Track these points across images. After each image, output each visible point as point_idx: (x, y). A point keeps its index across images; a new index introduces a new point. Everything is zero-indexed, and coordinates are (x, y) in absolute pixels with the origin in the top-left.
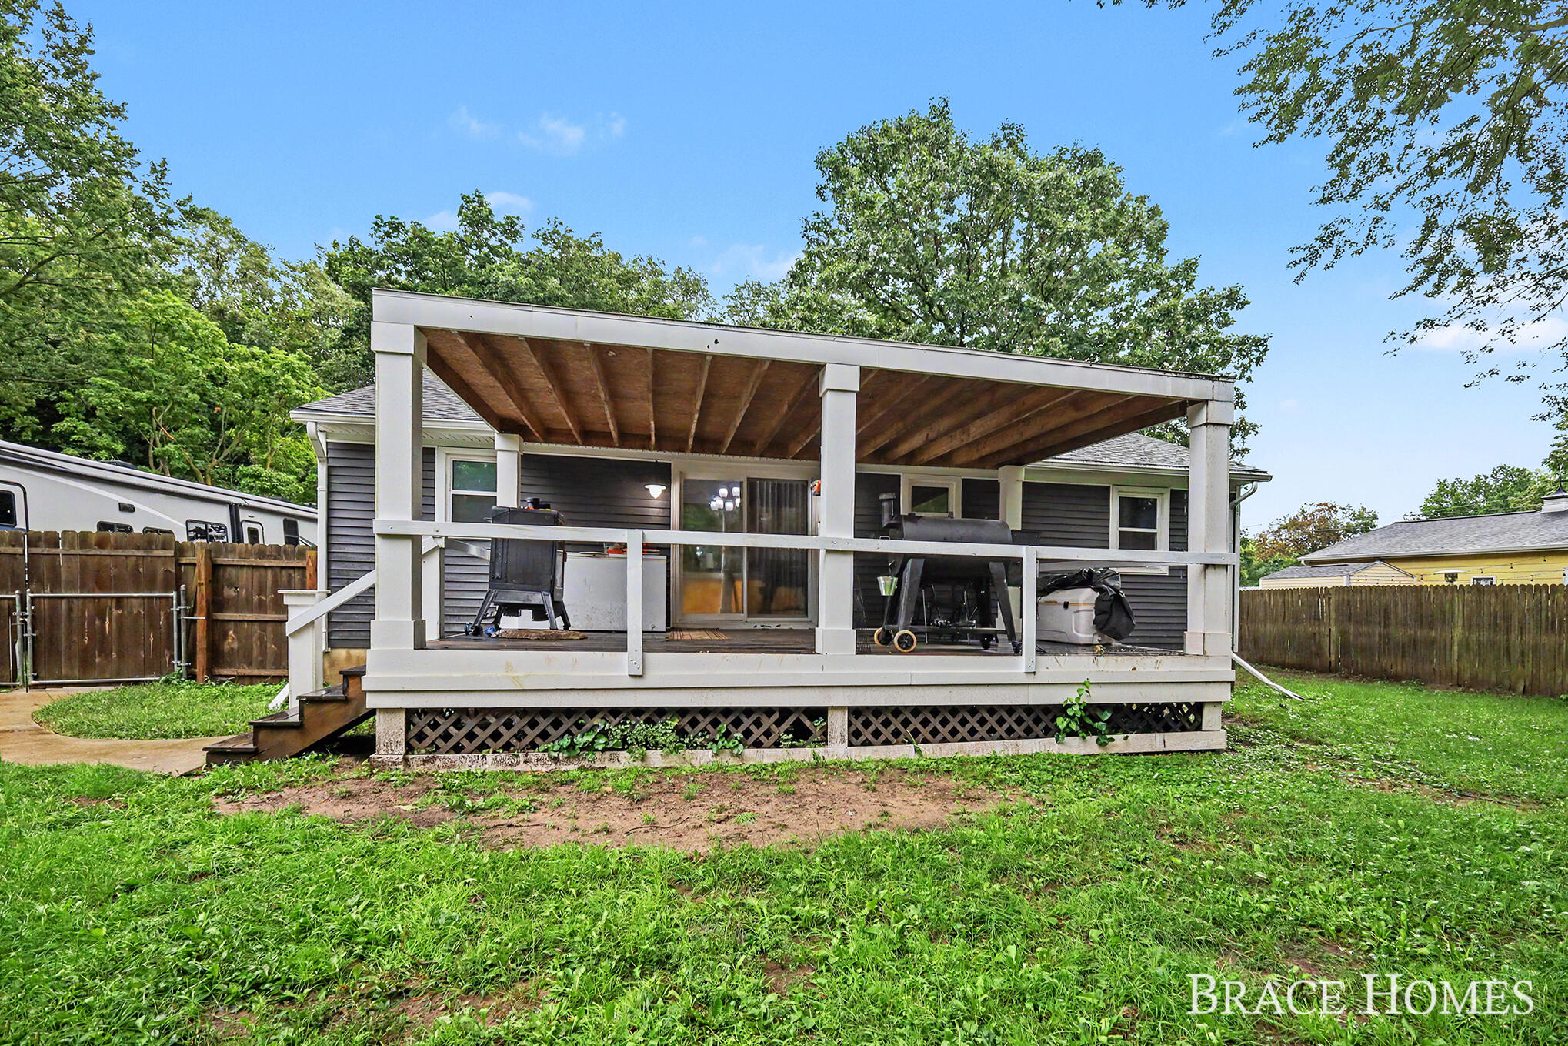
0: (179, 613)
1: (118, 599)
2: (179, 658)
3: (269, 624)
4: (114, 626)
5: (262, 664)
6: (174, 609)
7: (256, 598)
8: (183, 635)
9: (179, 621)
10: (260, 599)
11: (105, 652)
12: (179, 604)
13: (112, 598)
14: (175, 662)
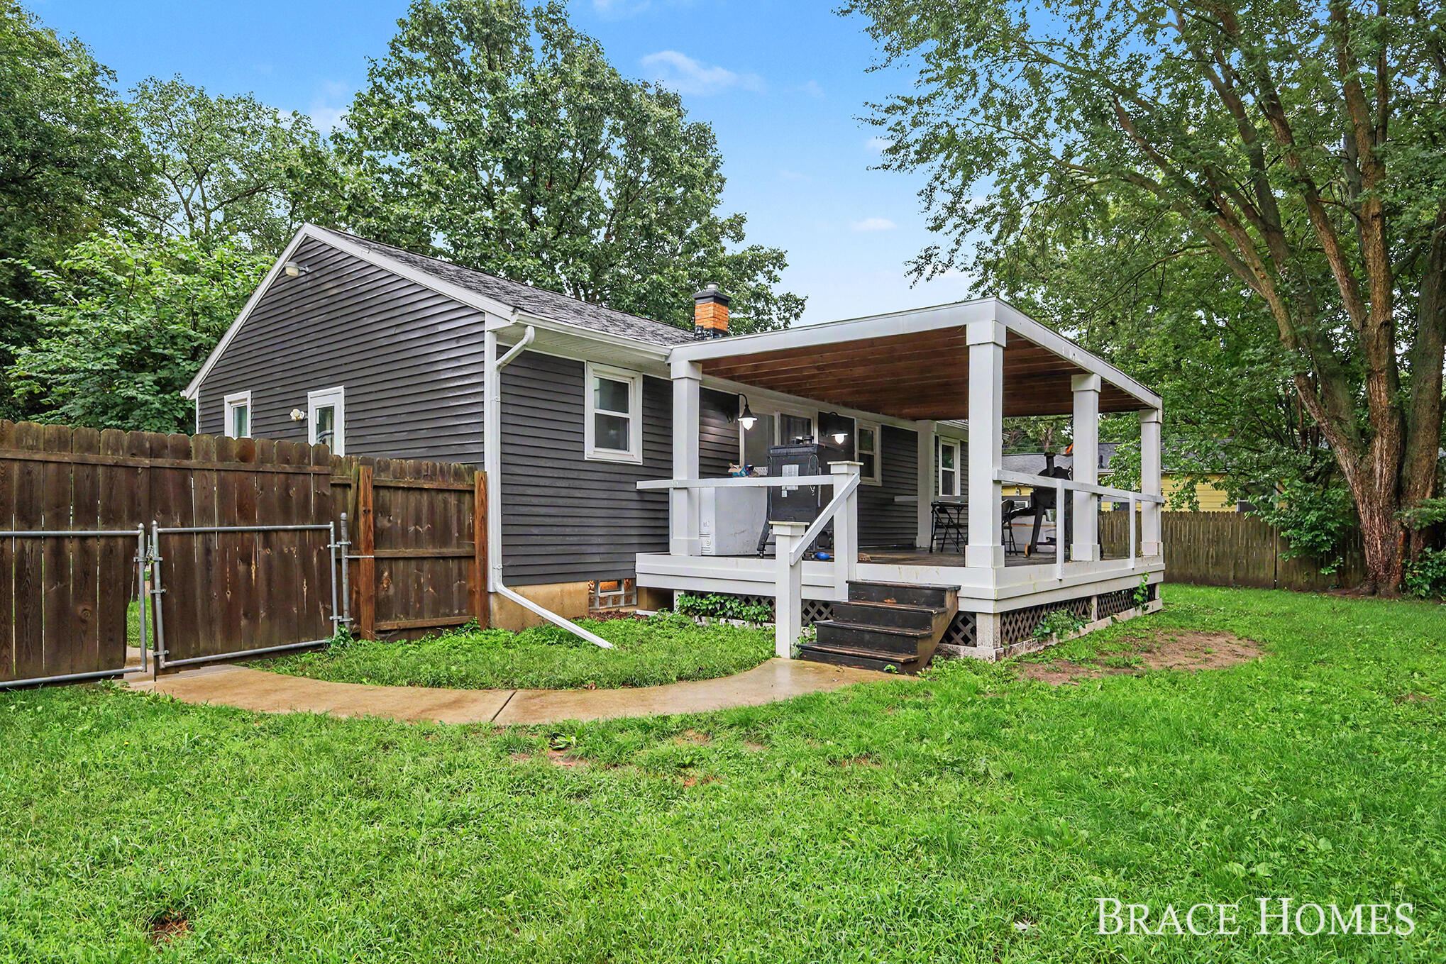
0: (338, 551)
1: (265, 532)
2: (340, 613)
3: (425, 562)
4: (261, 574)
5: (419, 614)
6: (332, 545)
7: (412, 529)
8: (345, 581)
9: (339, 561)
10: (416, 529)
11: (252, 615)
12: (338, 538)
13: (259, 531)
14: (335, 617)
